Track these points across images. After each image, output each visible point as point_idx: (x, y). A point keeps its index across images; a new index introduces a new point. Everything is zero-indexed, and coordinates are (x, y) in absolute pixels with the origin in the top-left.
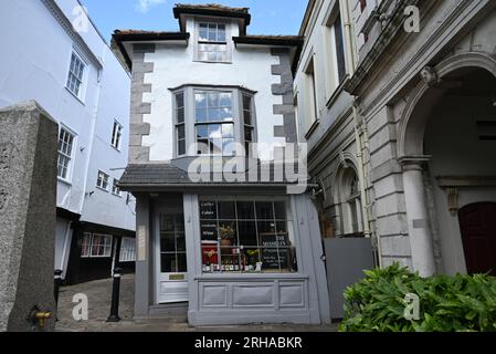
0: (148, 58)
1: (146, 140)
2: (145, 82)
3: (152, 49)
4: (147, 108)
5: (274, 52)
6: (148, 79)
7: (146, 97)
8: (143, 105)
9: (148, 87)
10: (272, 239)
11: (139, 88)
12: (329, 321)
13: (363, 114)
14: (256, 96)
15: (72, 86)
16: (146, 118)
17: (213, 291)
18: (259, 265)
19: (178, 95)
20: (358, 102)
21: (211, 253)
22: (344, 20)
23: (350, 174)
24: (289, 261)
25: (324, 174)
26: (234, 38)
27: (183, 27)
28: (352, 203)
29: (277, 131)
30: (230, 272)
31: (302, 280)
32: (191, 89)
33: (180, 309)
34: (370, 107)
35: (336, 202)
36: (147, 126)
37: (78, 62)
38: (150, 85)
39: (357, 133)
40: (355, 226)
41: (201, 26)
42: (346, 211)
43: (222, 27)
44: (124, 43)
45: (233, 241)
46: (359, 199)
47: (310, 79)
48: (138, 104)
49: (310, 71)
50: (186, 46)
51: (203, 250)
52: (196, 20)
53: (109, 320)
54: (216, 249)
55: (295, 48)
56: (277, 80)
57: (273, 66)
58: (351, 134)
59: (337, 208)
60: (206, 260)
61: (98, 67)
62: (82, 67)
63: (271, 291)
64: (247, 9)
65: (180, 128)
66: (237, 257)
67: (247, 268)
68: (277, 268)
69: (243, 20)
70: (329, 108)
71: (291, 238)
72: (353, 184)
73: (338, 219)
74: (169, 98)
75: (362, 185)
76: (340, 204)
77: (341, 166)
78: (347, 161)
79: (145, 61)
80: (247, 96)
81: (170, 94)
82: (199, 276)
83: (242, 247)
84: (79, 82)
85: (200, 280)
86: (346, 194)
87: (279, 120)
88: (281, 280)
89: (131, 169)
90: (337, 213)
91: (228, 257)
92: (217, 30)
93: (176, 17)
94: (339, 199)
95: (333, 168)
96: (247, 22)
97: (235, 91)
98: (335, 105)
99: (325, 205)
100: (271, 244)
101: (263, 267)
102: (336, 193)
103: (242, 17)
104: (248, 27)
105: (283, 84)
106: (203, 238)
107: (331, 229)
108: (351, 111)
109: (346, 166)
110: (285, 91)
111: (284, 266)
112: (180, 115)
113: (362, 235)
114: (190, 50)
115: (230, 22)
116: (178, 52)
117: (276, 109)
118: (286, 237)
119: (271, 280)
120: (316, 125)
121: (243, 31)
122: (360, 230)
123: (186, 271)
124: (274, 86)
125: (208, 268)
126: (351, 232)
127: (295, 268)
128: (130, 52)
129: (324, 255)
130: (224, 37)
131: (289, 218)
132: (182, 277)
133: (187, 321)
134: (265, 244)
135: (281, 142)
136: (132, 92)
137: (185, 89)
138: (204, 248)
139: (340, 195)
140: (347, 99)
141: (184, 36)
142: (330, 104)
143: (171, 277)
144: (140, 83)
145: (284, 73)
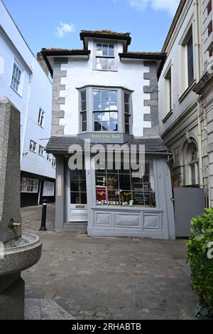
0: (64, 67)
1: (62, 122)
2: (62, 83)
3: (66, 61)
4: (62, 100)
5: (146, 64)
6: (63, 81)
7: (62, 94)
8: (60, 99)
9: (63, 87)
10: (141, 186)
11: (58, 88)
12: (174, 238)
13: (205, 108)
14: (133, 94)
15: (14, 85)
16: (62, 107)
17: (103, 216)
18: (131, 202)
19: (83, 92)
20: (201, 99)
21: (102, 193)
22: (195, 41)
23: (192, 147)
24: (150, 201)
25: (174, 146)
26: (119, 54)
27: (86, 46)
28: (192, 166)
29: (146, 117)
30: (113, 205)
31: (158, 212)
32: (90, 88)
33: (83, 226)
34: (210, 103)
35: (182, 164)
36: (63, 112)
37: (17, 69)
38: (64, 86)
39: (199, 120)
40: (193, 180)
41: (98, 45)
42: (188, 171)
43: (112, 47)
44: (48, 57)
45: (116, 186)
46: (197, 163)
47: (168, 82)
48: (57, 98)
49: (168, 77)
50: (88, 59)
51: (97, 191)
52: (95, 41)
53: (41, 230)
54: (105, 191)
55: (160, 61)
56: (147, 83)
57: (145, 74)
58: (194, 121)
59: (182, 168)
60: (99, 198)
61: (30, 72)
62: (20, 72)
63: (138, 218)
64: (129, 34)
65: (83, 114)
66: (118, 196)
67: (124, 203)
68: (143, 204)
69: (126, 41)
70: (180, 103)
71: (152, 186)
72: (193, 153)
73: (182, 175)
74: (77, 94)
75: (200, 154)
76: (184, 166)
77: (186, 141)
78: (191, 138)
79: (62, 69)
80: (127, 94)
81: (77, 92)
82: (95, 207)
83: (121, 190)
84: (18, 83)
85: (95, 209)
86: (188, 160)
87: (148, 110)
88: (145, 212)
89: (53, 140)
90: (182, 172)
91: (112, 196)
92: (108, 49)
93: (81, 39)
94: (184, 163)
95: (180, 143)
96: (129, 43)
97: (120, 90)
98: (184, 100)
99: (174, 166)
100: (140, 190)
101: (134, 204)
102: (182, 159)
103: (125, 39)
104: (129, 46)
105: (151, 86)
106: (97, 184)
107: (177, 182)
108: (196, 105)
109: (190, 142)
110: (152, 90)
111: (147, 203)
112: (84, 105)
113: (198, 186)
114: (90, 62)
115: (117, 43)
116: (83, 63)
117: (146, 103)
118: (149, 185)
119: (139, 211)
120: (170, 114)
121: (125, 49)
122: (197, 183)
123: (86, 203)
124: (145, 87)
125: (100, 202)
126: (190, 184)
127: (154, 205)
128: (52, 63)
129: (173, 198)
130: (113, 53)
131: (151, 173)
132: (83, 207)
133: (87, 233)
134: (136, 190)
135: (148, 124)
136: (53, 90)
137: (86, 88)
138: (98, 190)
139: (184, 160)
140: (194, 96)
141: (86, 52)
142: (181, 100)
143: (77, 207)
144: (58, 84)
145: (152, 78)
